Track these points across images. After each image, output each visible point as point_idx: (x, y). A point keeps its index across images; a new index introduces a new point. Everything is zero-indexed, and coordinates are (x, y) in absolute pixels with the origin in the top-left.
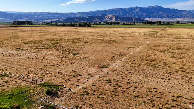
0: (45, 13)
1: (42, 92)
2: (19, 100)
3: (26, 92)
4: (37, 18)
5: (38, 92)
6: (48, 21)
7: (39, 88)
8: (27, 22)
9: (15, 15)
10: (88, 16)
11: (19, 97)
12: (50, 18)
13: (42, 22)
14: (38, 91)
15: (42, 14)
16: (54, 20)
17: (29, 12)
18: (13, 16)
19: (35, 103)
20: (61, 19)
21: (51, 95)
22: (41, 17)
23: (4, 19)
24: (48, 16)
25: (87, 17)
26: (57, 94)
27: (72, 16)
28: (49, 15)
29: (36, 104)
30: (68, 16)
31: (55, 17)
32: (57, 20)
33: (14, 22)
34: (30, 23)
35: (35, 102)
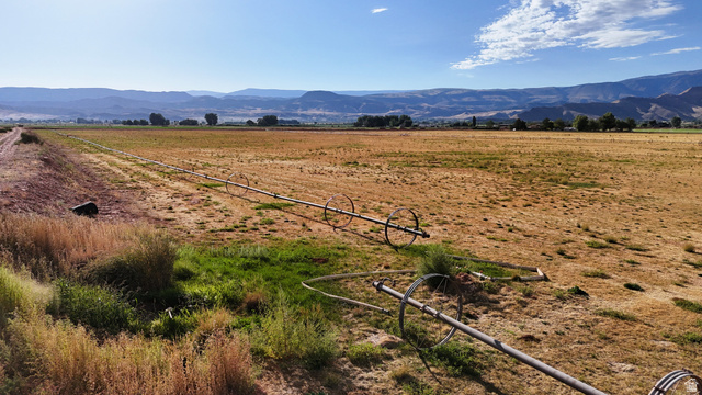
0: (456, 93)
1: (404, 274)
2: (286, 281)
3: (326, 261)
4: (428, 109)
5: (386, 271)
6: (462, 117)
7: (391, 259)
8: (396, 118)
9: (365, 101)
10: (622, 96)
11: (288, 270)
12: (470, 108)
13: (443, 121)
14: (387, 267)
15: (446, 97)
16: (484, 115)
17: (406, 92)
18: (360, 105)
19: (355, 310)
20: (507, 112)
21: (454, 295)
22: (443, 105)
23: (336, 114)
24: (464, 103)
25: (617, 102)
26: (492, 297)
27: (554, 99)
28: (466, 99)
29: (360, 316)
30: (538, 98)
31: (488, 105)
32: (492, 114)
33: (360, 120)
34: (405, 123)
35: (358, 306)
